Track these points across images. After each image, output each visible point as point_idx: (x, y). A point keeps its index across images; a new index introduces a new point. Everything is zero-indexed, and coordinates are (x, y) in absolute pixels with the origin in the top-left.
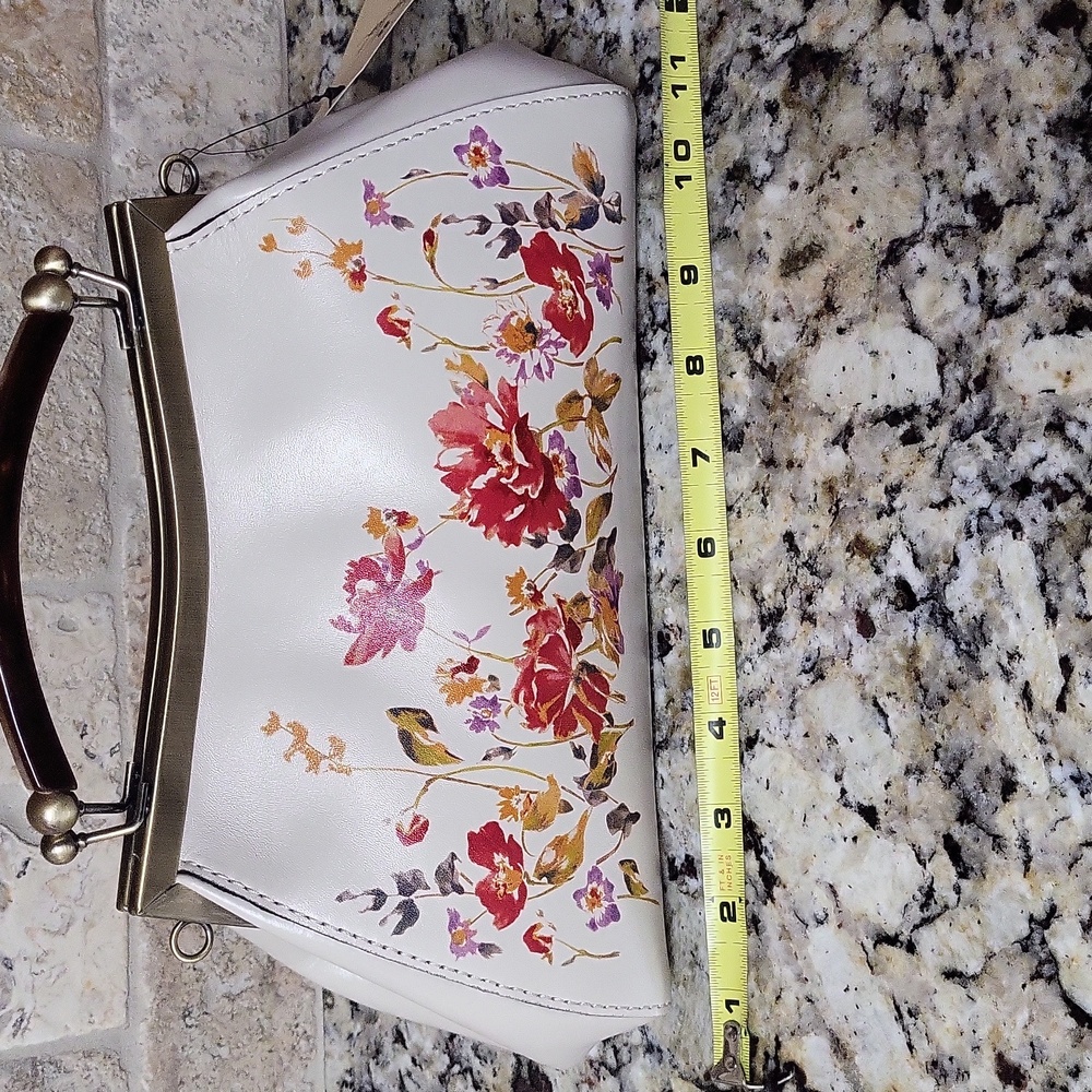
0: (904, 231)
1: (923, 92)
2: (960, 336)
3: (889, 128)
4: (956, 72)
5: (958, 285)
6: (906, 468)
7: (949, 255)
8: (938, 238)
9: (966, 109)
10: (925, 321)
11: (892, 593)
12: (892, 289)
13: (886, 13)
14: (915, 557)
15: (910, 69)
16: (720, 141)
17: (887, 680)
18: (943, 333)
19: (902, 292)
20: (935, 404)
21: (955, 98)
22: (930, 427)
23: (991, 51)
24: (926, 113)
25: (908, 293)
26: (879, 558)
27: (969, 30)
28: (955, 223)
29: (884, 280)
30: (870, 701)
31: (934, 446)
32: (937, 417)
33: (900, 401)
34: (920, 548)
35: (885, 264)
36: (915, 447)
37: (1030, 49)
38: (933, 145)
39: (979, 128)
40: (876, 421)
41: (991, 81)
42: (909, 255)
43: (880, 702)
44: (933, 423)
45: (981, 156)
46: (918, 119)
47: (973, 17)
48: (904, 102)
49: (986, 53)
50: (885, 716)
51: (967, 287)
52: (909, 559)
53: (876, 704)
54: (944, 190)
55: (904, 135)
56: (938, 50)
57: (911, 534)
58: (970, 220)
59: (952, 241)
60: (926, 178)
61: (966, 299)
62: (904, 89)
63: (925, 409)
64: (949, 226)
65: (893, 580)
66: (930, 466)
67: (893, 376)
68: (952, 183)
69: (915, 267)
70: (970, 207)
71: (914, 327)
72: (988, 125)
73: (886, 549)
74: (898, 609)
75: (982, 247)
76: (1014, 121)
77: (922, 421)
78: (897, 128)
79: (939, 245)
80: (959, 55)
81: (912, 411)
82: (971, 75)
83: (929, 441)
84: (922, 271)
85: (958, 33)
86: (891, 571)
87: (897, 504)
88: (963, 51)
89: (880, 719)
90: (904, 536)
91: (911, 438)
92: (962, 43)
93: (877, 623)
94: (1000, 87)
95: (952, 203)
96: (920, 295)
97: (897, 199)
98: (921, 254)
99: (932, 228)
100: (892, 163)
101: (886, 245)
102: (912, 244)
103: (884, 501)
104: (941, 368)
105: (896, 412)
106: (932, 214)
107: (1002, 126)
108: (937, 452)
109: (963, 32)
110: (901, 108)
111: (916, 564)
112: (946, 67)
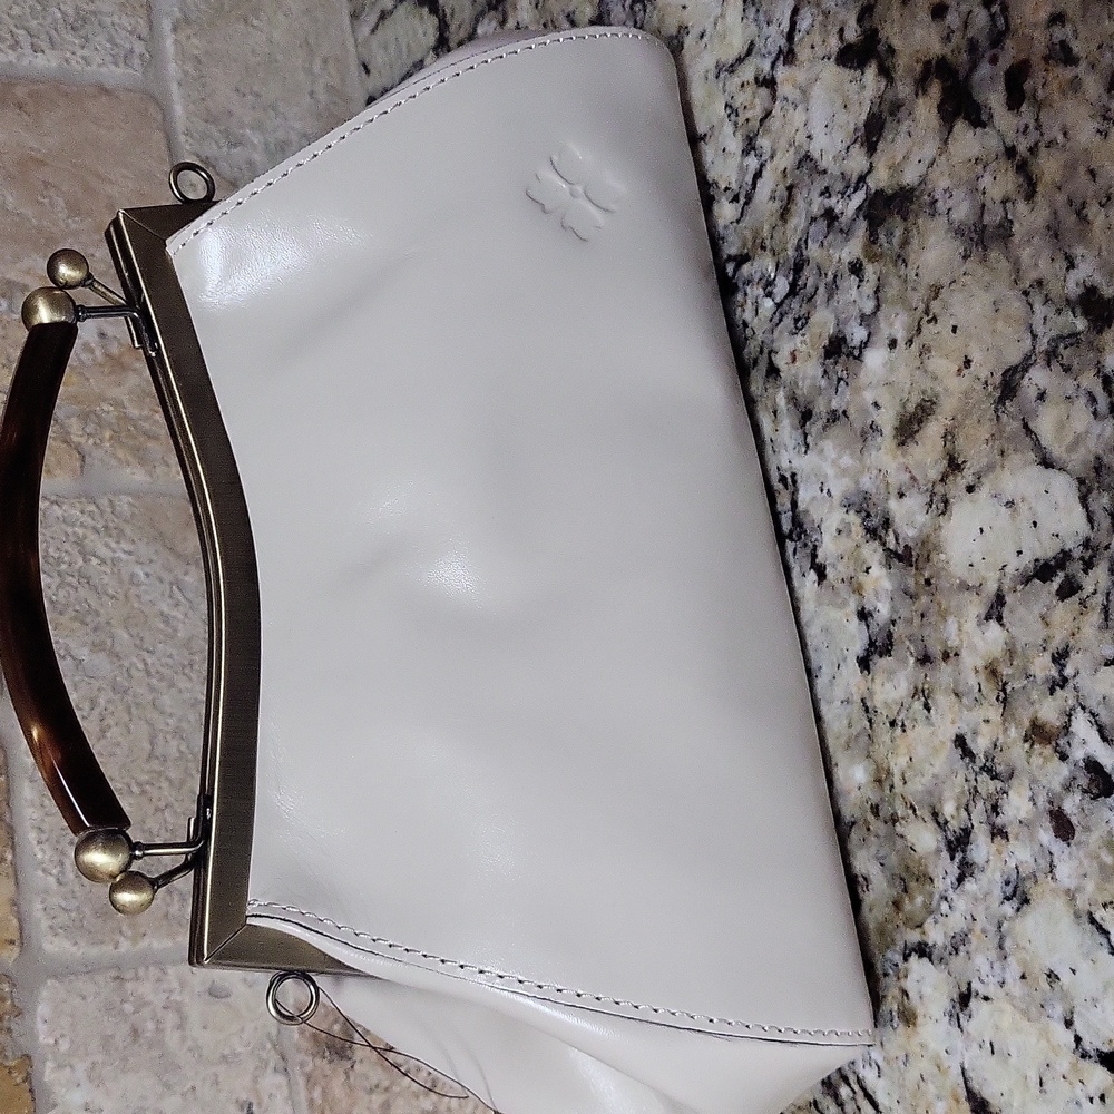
0: (1014, 357)
1: (1004, 202)
2: (1098, 458)
3: (977, 252)
4: (1034, 169)
5: (1082, 401)
6: (1069, 626)
7: (1067, 369)
8: (1051, 355)
9: (1051, 204)
10: (1057, 451)
11: (1083, 781)
12: (1016, 425)
13: (950, 131)
14: (1101, 730)
15: (986, 181)
16: (812, 320)
17: (1100, 888)
18: (1078, 460)
19: (1026, 426)
20: (1087, 544)
21: (1039, 198)
22: (1086, 572)
23: (1065, 134)
24: (1011, 222)
25: (1031, 425)
26: (1062, 742)
27: (1037, 120)
28: (1066, 332)
29: (1004, 418)
30: (1085, 918)
31: (1095, 592)
32: (1091, 557)
33: (1048, 550)
34: (1104, 718)
35: (1001, 401)
36: (1075, 599)
37: (1105, 118)
38: (1025, 255)
39: (1070, 219)
40: (1027, 580)
41: (1070, 168)
42: (1025, 382)
43: (1097, 916)
44: (1088, 565)
45: (1079, 251)
46: (1004, 232)
47: (1039, 105)
48: (987, 219)
49: (1060, 138)
50: (1106, 933)
51: (1093, 399)
52: (1094, 736)
53: (1093, 921)
54: (1047, 300)
55: (994, 254)
56: (1010, 152)
57: (1092, 704)
58: (1081, 324)
59: (1066, 353)
60: (1026, 293)
61: (1095, 413)
62: (983, 206)
63: (1077, 553)
64: (1061, 338)
65: (1082, 764)
66: (1095, 617)
67: (1035, 524)
68: (1054, 288)
69: (1033, 393)
70: (1078, 311)
71: (1046, 463)
72: (1078, 213)
73: (1066, 728)
74: (1095, 798)
75: (1100, 350)
76: (1104, 200)
77: (1075, 567)
78: (985, 249)
79: (1054, 362)
80: (1033, 150)
81: (1064, 557)
82: (1049, 167)
83: (1089, 589)
84: (1042, 396)
85: (1027, 127)
86: (1078, 754)
87: (1068, 671)
88: (1036, 144)
89: (1102, 939)
90: (1083, 708)
91: (1068, 590)
92: (1033, 136)
93: (1074, 820)
94: (1082, 170)
95: (1059, 311)
96: (1045, 425)
97: (1000, 325)
98: (1038, 377)
99: (1043, 345)
100: (987, 288)
101: (998, 378)
102: (1026, 370)
103: (1054, 672)
104: (1084, 500)
105: (1046, 564)
106: (1039, 330)
107: (1093, 210)
108: (1100, 599)
109: (1032, 124)
110: (985, 227)
111: (1104, 738)
112: (1022, 168)
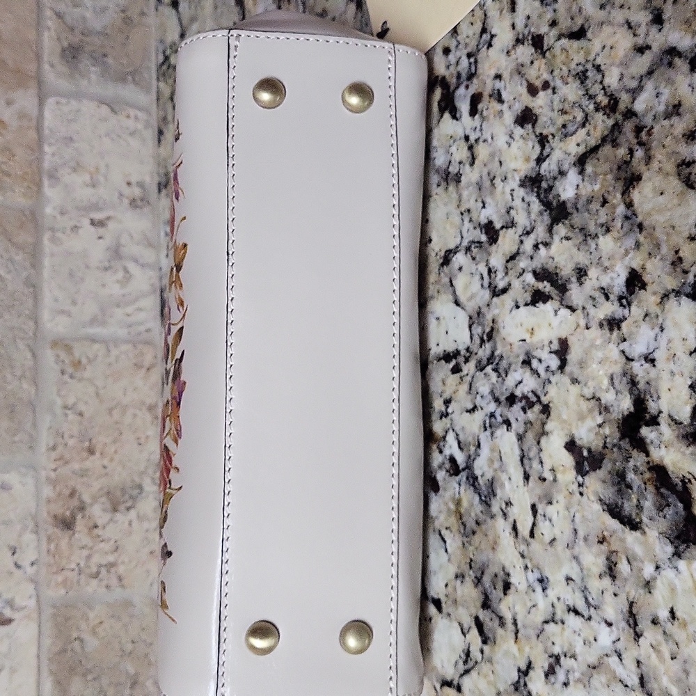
0: (452, 246)
1: (460, 163)
2: (479, 308)
3: (443, 184)
4: (475, 150)
5: (478, 277)
6: (454, 388)
7: (474, 259)
8: (468, 249)
9: (481, 172)
10: (463, 298)
11: (447, 466)
12: (447, 280)
13: (442, 117)
14: (459, 443)
15: (453, 149)
17: (446, 520)
18: (471, 306)
19: (451, 281)
20: (468, 349)
21: (475, 166)
22: (465, 363)
23: (492, 138)
24: (461, 175)
25: (454, 282)
26: (442, 444)
27: (481, 126)
28: (476, 240)
29: (442, 274)
30: (437, 533)
31: (468, 374)
32: (469, 357)
33: (451, 348)
34: (461, 437)
35: (442, 265)
36: (458, 375)
37: (511, 137)
38: (465, 193)
39: (487, 183)
40: (439, 360)
41: (492, 155)
42: (454, 259)
43: (442, 533)
44: (467, 360)
45: (488, 200)
46: (458, 178)
47: (483, 118)
48: (451, 169)
49: (490, 140)
50: (445, 542)
51: (482, 278)
52: (455, 444)
53: (440, 534)
54: (471, 220)
55: (451, 188)
56: (467, 138)
57: (457, 429)
58: (484, 238)
59: (475, 251)
60: (462, 214)
61: (482, 285)
62: (450, 162)
63: (463, 352)
64: (473, 242)
65: (448, 458)
66: (465, 387)
67: (447, 333)
68: (474, 215)
69: (457, 267)
70: (483, 230)
71: (457, 303)
72: (492, 181)
73: (444, 437)
74: (451, 475)
75: (489, 254)
76: (504, 178)
77: (461, 359)
78: (447, 184)
79: (468, 253)
80: (477, 141)
81: (457, 353)
82: (482, 151)
83: (465, 372)
84: (460, 269)
85: (476, 128)
86: (447, 452)
87: (450, 410)
88: (479, 138)
89: (442, 543)
90: (453, 430)
91: (457, 370)
92: (478, 134)
93: (440, 484)
94: (497, 159)
95: (475, 228)
96: (460, 283)
97: (448, 226)
98: (460, 259)
99: (465, 243)
100: (446, 204)
101: (442, 254)
102: (455, 253)
103: (443, 409)
104: (470, 327)
105: (449, 354)
106: (465, 235)
107: (498, 181)
108: (469, 378)
109: (479, 127)
110: (449, 173)
111: (460, 447)
112: (471, 148)
